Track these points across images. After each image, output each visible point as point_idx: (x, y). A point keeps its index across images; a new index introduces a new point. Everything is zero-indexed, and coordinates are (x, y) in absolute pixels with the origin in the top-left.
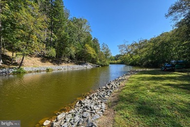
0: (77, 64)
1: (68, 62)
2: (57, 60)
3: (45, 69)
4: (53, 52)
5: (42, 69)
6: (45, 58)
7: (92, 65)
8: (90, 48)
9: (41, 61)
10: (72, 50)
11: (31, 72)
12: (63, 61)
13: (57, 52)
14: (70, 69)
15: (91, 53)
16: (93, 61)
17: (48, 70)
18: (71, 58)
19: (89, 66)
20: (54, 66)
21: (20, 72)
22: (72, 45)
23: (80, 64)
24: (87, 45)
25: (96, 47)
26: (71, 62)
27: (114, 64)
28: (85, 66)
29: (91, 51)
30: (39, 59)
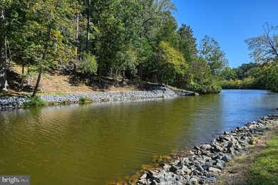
0: (140, 88)
1: (121, 84)
2: (99, 80)
3: (78, 100)
4: (91, 63)
5: (71, 99)
6: (77, 77)
7: (176, 92)
8: (172, 51)
9: (70, 82)
10: (131, 57)
11: (53, 104)
12: (112, 82)
13: (99, 62)
14: (127, 101)
15: (174, 62)
16: (179, 82)
17: (82, 101)
18: (128, 74)
19: (169, 94)
20: (93, 92)
21: (34, 105)
22: (131, 46)
23: (148, 88)
24: (163, 44)
25: (185, 47)
26: (128, 84)
27: (235, 87)
28: (160, 93)
29: (174, 57)
30: (66, 78)
